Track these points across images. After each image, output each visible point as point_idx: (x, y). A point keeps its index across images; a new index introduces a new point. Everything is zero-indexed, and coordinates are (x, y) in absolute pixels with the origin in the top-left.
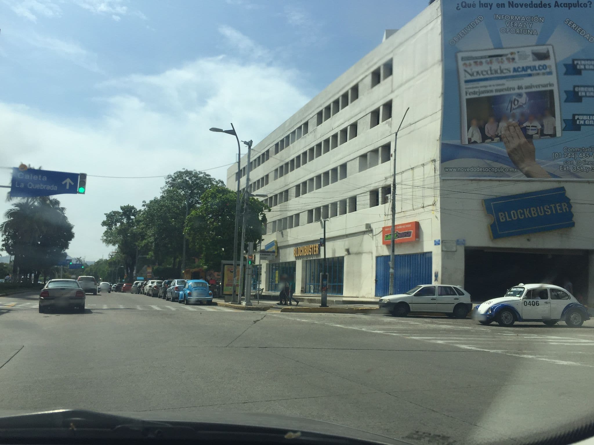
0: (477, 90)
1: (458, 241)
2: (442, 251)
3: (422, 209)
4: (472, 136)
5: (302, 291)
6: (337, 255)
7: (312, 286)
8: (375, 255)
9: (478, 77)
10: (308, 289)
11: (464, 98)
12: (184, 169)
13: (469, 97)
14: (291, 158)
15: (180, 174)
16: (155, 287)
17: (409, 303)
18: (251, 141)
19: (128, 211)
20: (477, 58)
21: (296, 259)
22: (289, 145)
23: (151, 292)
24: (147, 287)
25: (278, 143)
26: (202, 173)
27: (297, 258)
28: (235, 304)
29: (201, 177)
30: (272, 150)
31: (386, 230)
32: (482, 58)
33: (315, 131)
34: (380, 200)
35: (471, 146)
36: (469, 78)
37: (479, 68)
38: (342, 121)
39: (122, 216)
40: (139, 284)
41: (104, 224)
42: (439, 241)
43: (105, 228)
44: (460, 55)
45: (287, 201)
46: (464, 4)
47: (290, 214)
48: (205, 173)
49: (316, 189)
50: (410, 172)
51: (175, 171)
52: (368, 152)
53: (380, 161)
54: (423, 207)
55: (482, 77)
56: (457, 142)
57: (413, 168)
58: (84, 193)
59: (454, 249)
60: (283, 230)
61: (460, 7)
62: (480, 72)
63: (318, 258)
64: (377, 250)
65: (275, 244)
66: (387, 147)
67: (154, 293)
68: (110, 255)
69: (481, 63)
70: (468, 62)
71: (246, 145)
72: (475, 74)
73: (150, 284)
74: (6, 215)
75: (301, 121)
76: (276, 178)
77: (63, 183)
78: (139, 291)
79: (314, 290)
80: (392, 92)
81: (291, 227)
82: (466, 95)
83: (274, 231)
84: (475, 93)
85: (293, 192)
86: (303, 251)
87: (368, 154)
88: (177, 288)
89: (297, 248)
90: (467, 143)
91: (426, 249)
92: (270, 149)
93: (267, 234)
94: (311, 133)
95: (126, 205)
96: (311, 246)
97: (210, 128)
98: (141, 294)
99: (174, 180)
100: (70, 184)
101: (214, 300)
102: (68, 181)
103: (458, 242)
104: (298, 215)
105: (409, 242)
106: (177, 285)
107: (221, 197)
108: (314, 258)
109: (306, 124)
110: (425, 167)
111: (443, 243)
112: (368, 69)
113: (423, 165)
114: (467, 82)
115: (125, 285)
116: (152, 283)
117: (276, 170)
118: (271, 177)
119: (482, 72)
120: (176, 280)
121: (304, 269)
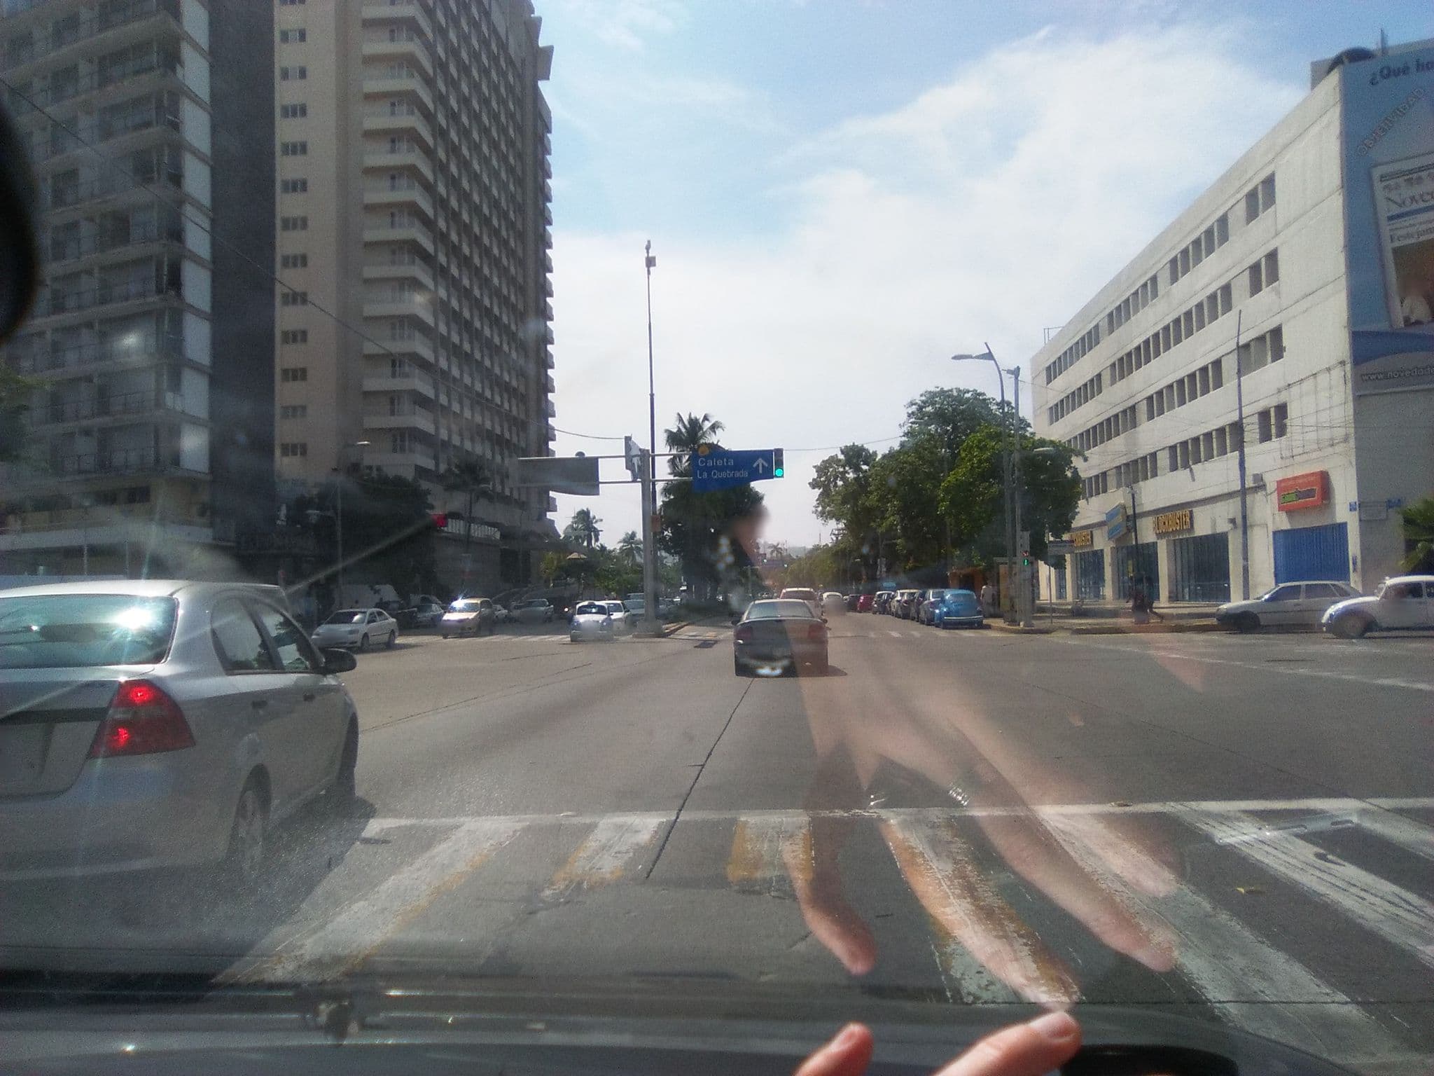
0: (1411, 230)
1: (1389, 501)
2: (1360, 520)
3: (1330, 449)
4: (1412, 312)
5: (1170, 597)
6: (1219, 530)
7: (1187, 590)
8: (1271, 529)
9: (1415, 206)
10: (1180, 596)
11: (1389, 247)
12: (938, 387)
13: (1397, 244)
14: (1135, 344)
15: (931, 398)
16: (906, 602)
17: (1259, 613)
18: (1018, 368)
19: (855, 455)
20: (1411, 172)
21: (1158, 539)
22: (1129, 318)
23: (900, 612)
24: (894, 603)
25: (1112, 312)
26: (968, 392)
27: (1160, 536)
28: (1013, 626)
29: (968, 399)
30: (1104, 325)
31: (1283, 485)
32: (1421, 169)
33: (1168, 294)
34: (1273, 431)
35: (1412, 330)
36: (1396, 210)
37: (1417, 190)
38: (1206, 280)
39: (844, 466)
40: (885, 597)
41: (814, 485)
42: (1356, 503)
43: (817, 492)
44: (1377, 173)
45: (1135, 427)
46: (1385, 72)
47: (1141, 453)
48: (976, 391)
49: (1179, 406)
50: (1312, 380)
51: (922, 391)
52: (1251, 341)
53: (1269, 359)
54: (1332, 445)
55: (1422, 205)
56: (1382, 326)
57: (1316, 374)
58: (782, 476)
59: (1383, 516)
60: (1134, 483)
61: (1378, 78)
62: (1417, 197)
63: (1191, 536)
64: (1274, 523)
65: (1121, 510)
66: (1277, 333)
67: (906, 613)
68: (834, 534)
69: (1420, 179)
70: (1392, 182)
71: (1010, 375)
72: (1408, 202)
73: (899, 598)
74: (662, 493)
75: (1146, 273)
76: (1113, 382)
77: (755, 465)
78: (884, 609)
79: (1189, 596)
80: (1277, 234)
81: (1146, 478)
82: (1392, 241)
83: (1119, 486)
84: (1408, 236)
85: (1143, 409)
86: (1167, 523)
87: (1252, 344)
88: (932, 603)
89: (1158, 518)
90: (1402, 325)
91: (1339, 520)
92: (1101, 324)
93: (1108, 491)
94: (1163, 296)
95: (849, 444)
96: (1179, 513)
97: (953, 356)
98: (888, 614)
99: (920, 408)
100: (763, 466)
101: (985, 622)
102: (760, 461)
103: (1390, 504)
104: (1154, 455)
105: (1314, 507)
106: (932, 600)
107: (993, 448)
108: (1184, 536)
109: (1154, 279)
110: (1332, 372)
111: (1361, 506)
112: (1240, 188)
113: (1329, 370)
114: (1391, 218)
115: (862, 598)
116: (902, 595)
117: (1113, 365)
118: (1106, 378)
119: (1421, 196)
120: (931, 592)
121: (1173, 556)
